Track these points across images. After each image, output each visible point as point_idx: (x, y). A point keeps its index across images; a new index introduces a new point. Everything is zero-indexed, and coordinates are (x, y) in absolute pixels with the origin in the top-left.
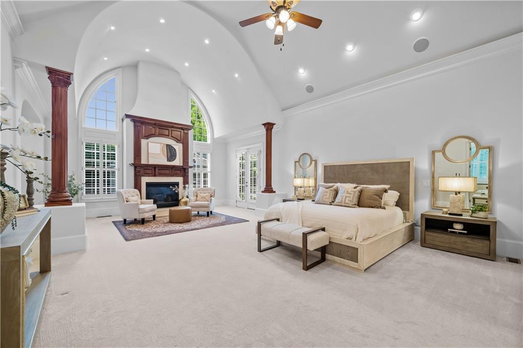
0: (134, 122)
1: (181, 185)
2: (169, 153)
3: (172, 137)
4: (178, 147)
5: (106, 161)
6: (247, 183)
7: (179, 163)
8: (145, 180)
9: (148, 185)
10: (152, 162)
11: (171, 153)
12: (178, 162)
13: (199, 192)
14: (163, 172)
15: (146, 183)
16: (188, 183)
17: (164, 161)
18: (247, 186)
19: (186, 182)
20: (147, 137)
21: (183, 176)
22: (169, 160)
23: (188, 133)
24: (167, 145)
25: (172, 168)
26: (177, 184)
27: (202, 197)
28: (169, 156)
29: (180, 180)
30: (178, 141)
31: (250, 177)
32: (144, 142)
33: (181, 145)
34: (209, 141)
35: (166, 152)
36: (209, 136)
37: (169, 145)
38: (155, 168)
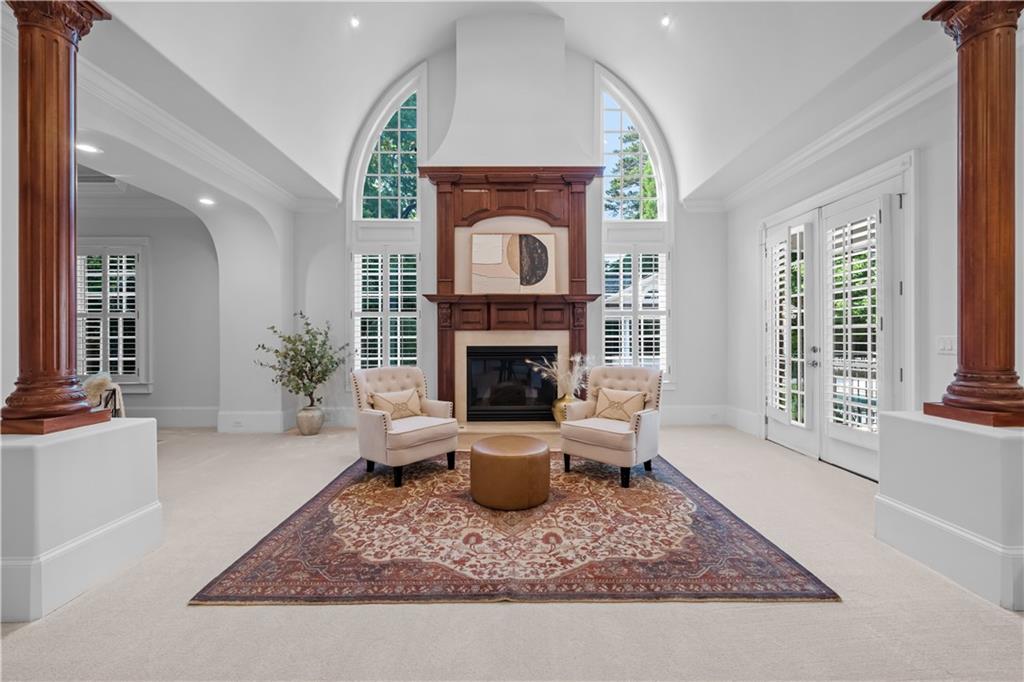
0: (438, 184)
1: (562, 356)
2: (526, 260)
3: (537, 210)
4: (555, 241)
5: (400, 295)
6: (814, 350)
7: (554, 287)
8: (465, 340)
9: (473, 353)
10: (480, 288)
11: (532, 260)
12: (552, 283)
13: (607, 381)
14: (510, 315)
15: (468, 348)
16: (583, 351)
17: (510, 284)
18: (814, 364)
19: (578, 346)
20: (470, 221)
21: (569, 329)
22: (525, 280)
23: (584, 193)
24: (520, 236)
25: (535, 305)
26: (550, 353)
27: (613, 404)
28: (526, 268)
29: (559, 339)
30: (553, 221)
31: (830, 325)
32: (461, 234)
33: (563, 233)
34: (662, 216)
35: (517, 259)
36: (662, 198)
37: (526, 235)
38: (489, 305)
